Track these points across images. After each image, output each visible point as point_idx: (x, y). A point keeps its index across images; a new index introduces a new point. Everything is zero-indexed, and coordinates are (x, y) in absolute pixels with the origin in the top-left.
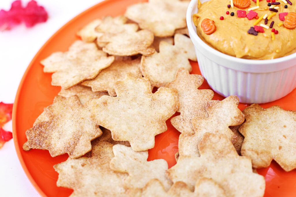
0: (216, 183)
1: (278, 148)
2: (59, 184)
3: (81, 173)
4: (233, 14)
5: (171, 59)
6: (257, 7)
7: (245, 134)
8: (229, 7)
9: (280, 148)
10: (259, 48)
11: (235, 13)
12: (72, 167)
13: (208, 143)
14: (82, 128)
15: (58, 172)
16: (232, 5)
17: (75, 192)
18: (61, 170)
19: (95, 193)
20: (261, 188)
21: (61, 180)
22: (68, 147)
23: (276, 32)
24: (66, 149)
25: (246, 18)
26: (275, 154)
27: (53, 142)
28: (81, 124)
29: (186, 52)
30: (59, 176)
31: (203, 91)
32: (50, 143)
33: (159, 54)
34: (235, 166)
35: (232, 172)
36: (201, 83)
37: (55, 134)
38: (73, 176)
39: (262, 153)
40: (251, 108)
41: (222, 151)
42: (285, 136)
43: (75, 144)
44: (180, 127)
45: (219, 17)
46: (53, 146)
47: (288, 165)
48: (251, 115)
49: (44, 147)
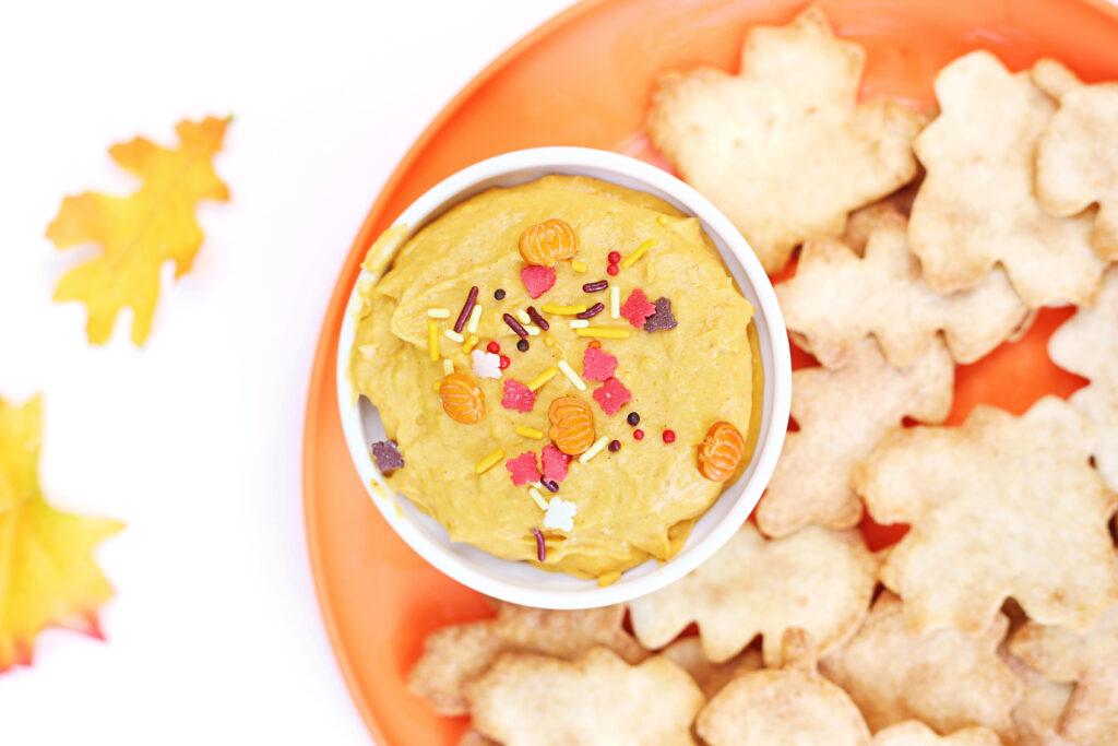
1: (818, 114)
4: (633, 419)
6: (564, 365)
8: (614, 446)
9: (812, 111)
10: (696, 267)
11: (624, 415)
16: (603, 443)
23: (614, 260)
25: (618, 374)
26: (839, 111)
35: (978, 159)
39: (864, 139)
42: (770, 124)
45: (669, 447)
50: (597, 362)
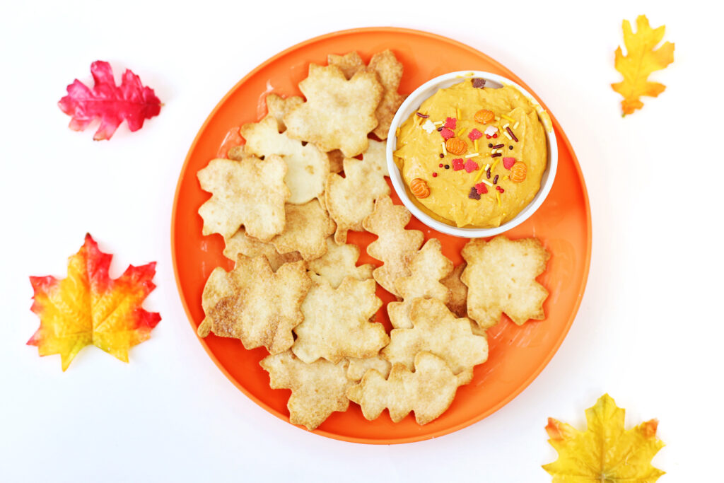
0: (435, 355)
1: (507, 297)
2: (273, 385)
3: (294, 368)
4: (447, 167)
5: (362, 183)
6: (477, 155)
7: (469, 283)
8: (442, 156)
9: (510, 296)
11: (450, 165)
12: (282, 361)
13: (420, 311)
14: (279, 310)
15: (268, 370)
16: (445, 152)
17: (294, 393)
18: (271, 368)
19: (317, 391)
20: (484, 351)
21: (274, 382)
22: (265, 339)
23: (501, 191)
24: (263, 340)
25: (464, 171)
26: (504, 304)
27: (244, 329)
28: (277, 305)
29: (379, 168)
30: (270, 375)
31: (411, 232)
32: (241, 330)
33: (345, 179)
34: (453, 331)
35: (452, 338)
36: (408, 220)
37: (245, 318)
38: (287, 374)
39: (490, 308)
40: (471, 245)
41: (437, 317)
42: (514, 280)
43: (273, 334)
44: (385, 283)
45: (431, 173)
46: (245, 334)
47: (519, 317)
48: (473, 256)
49: (235, 335)
50: (472, 166)
